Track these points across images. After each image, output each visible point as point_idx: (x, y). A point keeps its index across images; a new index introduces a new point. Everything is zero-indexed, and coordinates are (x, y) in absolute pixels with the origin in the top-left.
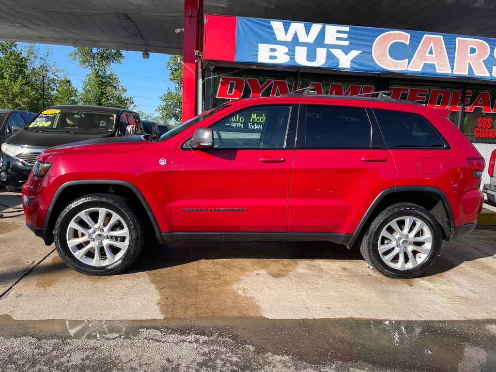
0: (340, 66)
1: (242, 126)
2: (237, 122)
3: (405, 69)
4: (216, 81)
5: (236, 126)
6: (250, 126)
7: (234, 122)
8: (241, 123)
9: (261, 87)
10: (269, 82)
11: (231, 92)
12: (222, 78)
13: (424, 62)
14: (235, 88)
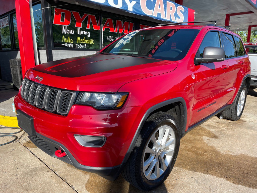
0: (128, 10)
1: (73, 46)
2: (69, 43)
3: (152, 15)
4: (52, 10)
5: (69, 46)
6: (78, 46)
7: (67, 43)
8: (72, 44)
9: (81, 18)
10: (86, 15)
11: (62, 20)
12: (56, 9)
13: (158, 12)
14: (65, 18)
